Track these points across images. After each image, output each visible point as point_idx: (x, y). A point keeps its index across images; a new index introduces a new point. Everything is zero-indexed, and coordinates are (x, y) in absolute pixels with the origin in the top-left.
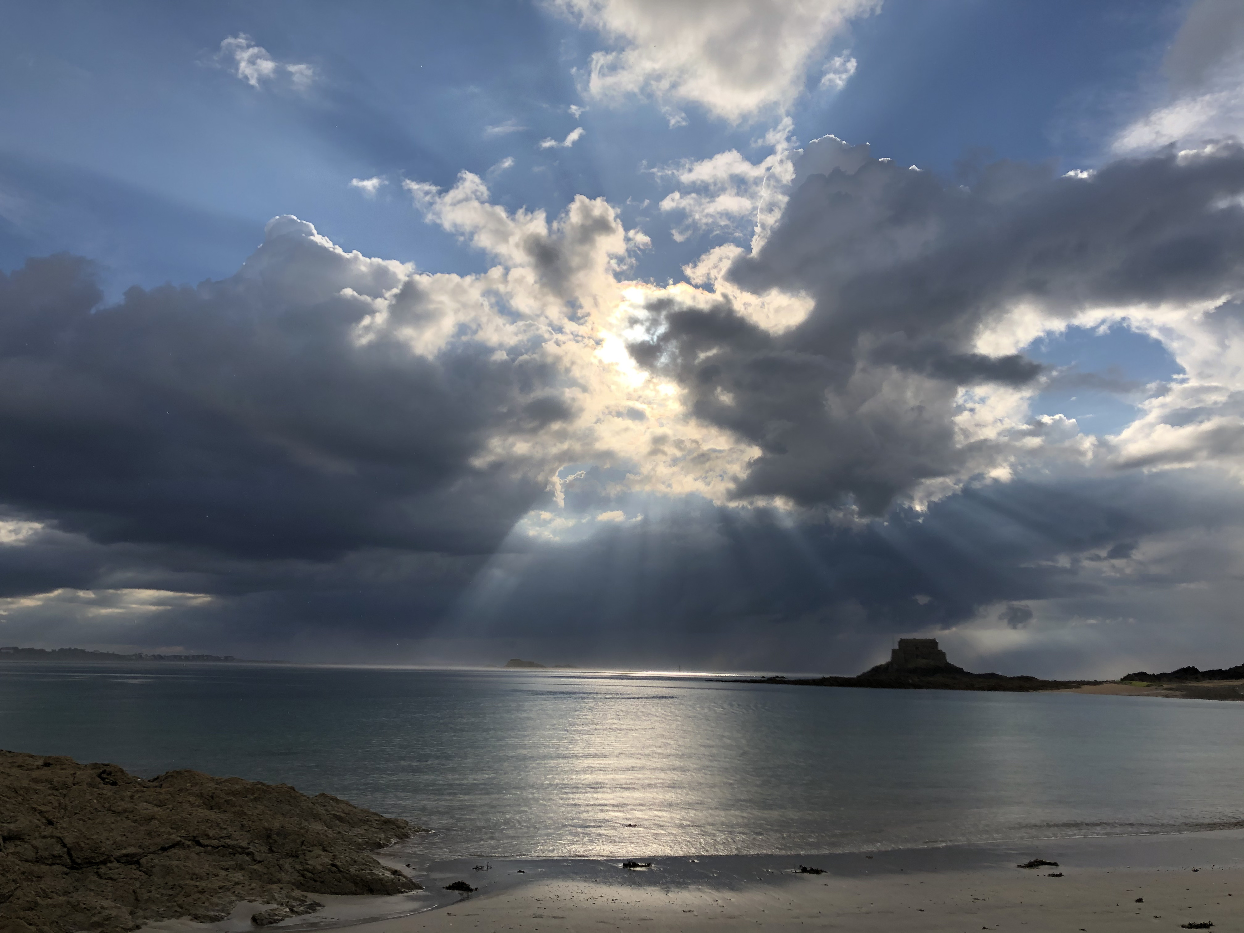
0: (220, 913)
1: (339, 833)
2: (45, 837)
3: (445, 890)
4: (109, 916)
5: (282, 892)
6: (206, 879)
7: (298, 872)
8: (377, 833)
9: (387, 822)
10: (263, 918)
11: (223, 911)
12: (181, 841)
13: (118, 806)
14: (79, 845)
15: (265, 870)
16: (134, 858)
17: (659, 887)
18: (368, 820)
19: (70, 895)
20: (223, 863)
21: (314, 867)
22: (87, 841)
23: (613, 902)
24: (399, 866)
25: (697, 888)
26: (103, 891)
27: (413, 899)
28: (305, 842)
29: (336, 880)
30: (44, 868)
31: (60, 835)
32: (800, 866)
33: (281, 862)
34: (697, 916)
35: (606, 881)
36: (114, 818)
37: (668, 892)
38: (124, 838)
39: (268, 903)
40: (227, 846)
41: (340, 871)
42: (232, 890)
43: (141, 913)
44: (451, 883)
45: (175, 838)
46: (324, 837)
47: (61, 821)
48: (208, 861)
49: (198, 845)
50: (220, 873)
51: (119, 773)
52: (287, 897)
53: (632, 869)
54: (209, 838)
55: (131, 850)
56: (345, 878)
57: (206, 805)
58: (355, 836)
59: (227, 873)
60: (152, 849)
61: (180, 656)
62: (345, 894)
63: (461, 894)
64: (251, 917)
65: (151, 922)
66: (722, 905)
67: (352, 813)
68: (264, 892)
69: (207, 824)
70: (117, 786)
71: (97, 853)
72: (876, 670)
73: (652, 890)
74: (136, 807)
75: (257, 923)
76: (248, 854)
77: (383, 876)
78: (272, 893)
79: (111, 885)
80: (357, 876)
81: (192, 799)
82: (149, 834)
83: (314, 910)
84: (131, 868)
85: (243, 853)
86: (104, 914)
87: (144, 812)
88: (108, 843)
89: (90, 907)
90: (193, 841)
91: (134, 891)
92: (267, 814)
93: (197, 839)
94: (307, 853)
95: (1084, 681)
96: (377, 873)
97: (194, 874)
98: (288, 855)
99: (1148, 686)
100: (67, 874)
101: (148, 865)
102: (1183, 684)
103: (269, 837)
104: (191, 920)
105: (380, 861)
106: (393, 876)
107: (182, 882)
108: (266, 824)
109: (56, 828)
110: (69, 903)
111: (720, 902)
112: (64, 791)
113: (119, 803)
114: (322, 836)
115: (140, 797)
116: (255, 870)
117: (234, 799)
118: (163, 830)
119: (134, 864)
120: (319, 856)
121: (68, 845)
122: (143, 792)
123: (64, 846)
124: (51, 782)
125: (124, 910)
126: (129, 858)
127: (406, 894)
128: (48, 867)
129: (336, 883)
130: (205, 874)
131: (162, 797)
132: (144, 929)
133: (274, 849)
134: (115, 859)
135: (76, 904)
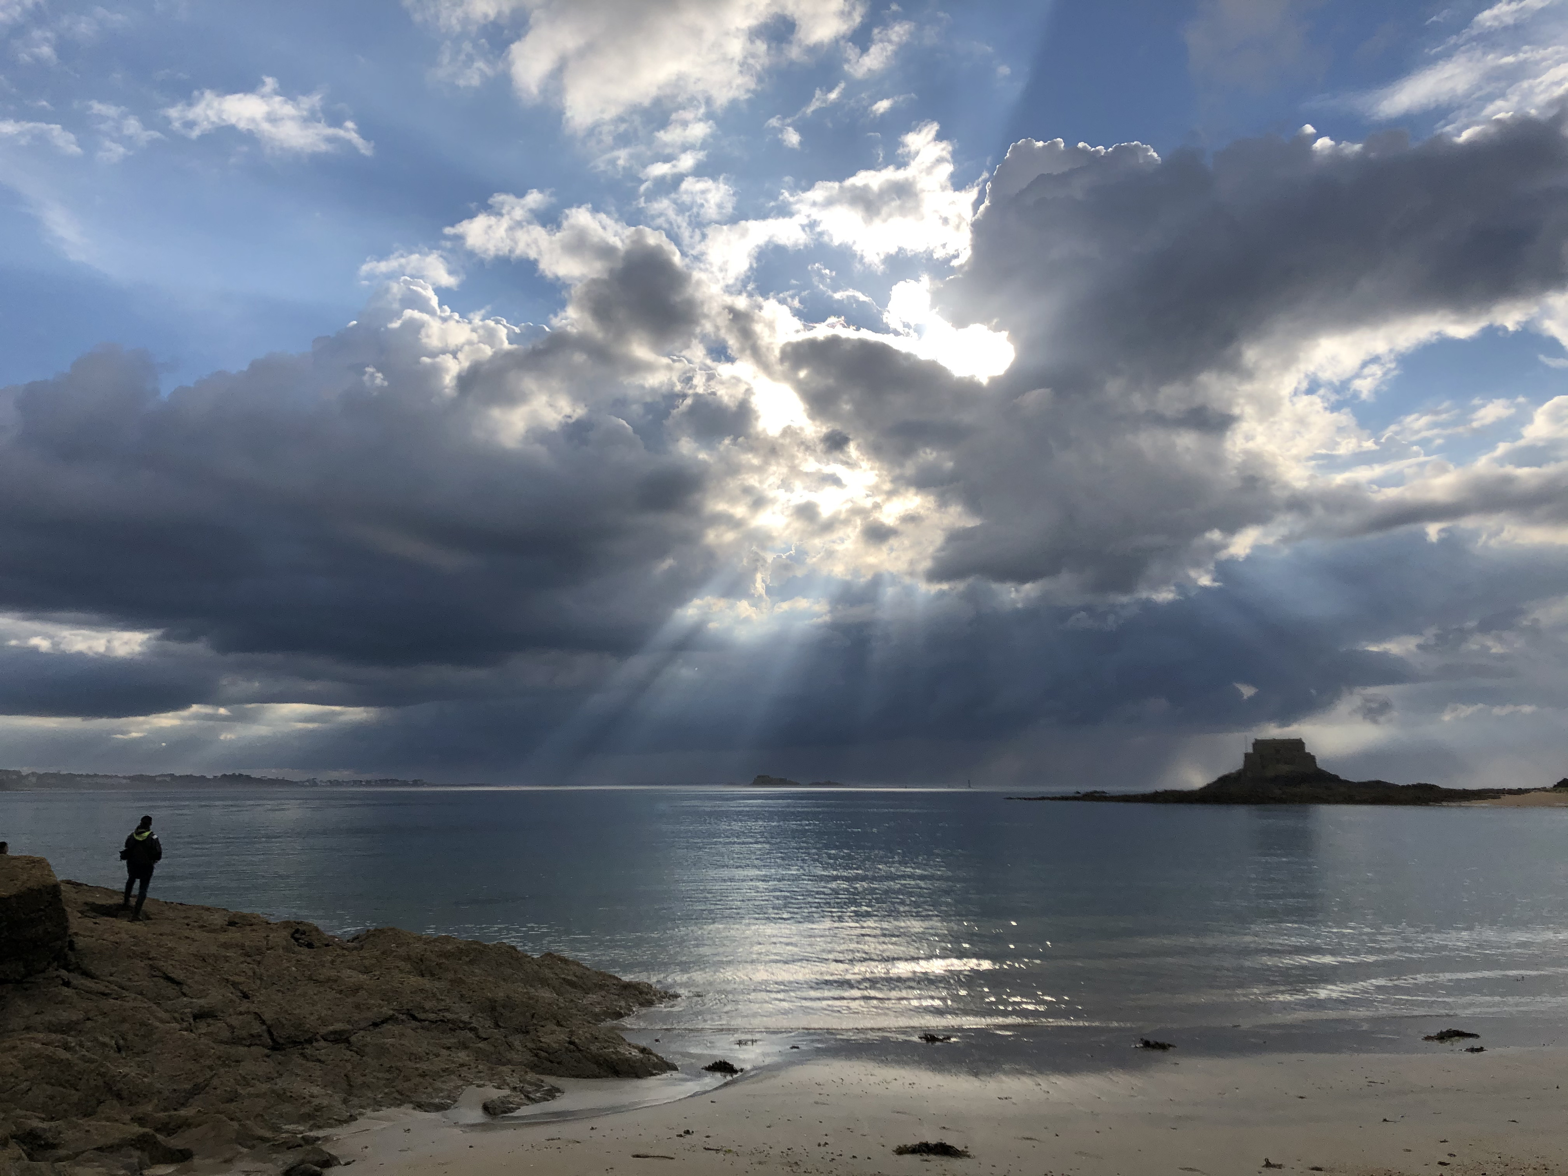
0: (445, 1100)
1: (572, 1000)
2: (241, 1013)
3: (704, 1072)
4: (320, 1105)
5: (515, 1075)
6: (426, 1059)
7: (531, 1051)
8: (616, 1000)
9: (627, 986)
10: (495, 1106)
11: (449, 1097)
12: (394, 1015)
13: (319, 974)
14: (280, 1022)
15: (492, 1049)
16: (342, 1035)
17: (967, 1066)
18: (604, 985)
19: (273, 1082)
20: (444, 1041)
21: (549, 1045)
22: (288, 1017)
23: (911, 1086)
24: (647, 1043)
25: (1015, 1069)
26: (311, 1076)
27: (667, 1082)
28: (535, 1015)
29: (575, 1061)
30: (242, 1050)
31: (257, 1010)
33: (510, 1039)
34: (1017, 1104)
35: (899, 1059)
36: (318, 989)
37: (978, 1073)
38: (330, 1012)
39: (499, 1088)
40: (446, 1020)
41: (579, 1050)
42: (457, 1073)
43: (355, 1101)
44: (710, 1062)
45: (387, 1011)
46: (556, 1007)
47: (258, 994)
48: (426, 1038)
49: (414, 1020)
50: (442, 1053)
51: (314, 933)
52: (520, 1081)
53: (931, 1043)
54: (425, 1011)
55: (338, 1026)
56: (586, 1058)
57: (417, 971)
58: (590, 1004)
59: (450, 1053)
60: (363, 1024)
62: (588, 1077)
63: (725, 1077)
64: (482, 1105)
65: (369, 1112)
66: (1046, 1090)
67: (584, 976)
68: (493, 1075)
69: (422, 995)
70: (315, 949)
71: (301, 1031)
72: (1225, 780)
73: (959, 1073)
74: (339, 974)
75: (489, 1112)
76: (471, 1029)
77: (629, 1056)
78: (502, 1076)
79: (320, 1068)
80: (601, 1056)
81: (401, 964)
82: (357, 1006)
83: (554, 1097)
84: (341, 1048)
85: (465, 1029)
86: (314, 1104)
87: (349, 980)
88: (312, 1018)
89: (299, 1096)
90: (407, 1014)
91: (346, 1075)
92: (488, 980)
93: (411, 1012)
94: (539, 1028)
95: (1504, 789)
96: (622, 1051)
97: (412, 1054)
98: (517, 1031)
100: (268, 1056)
101: (359, 1044)
103: (493, 1009)
104: (414, 1109)
105: (623, 1035)
106: (641, 1056)
107: (399, 1064)
108: (489, 994)
109: (253, 1002)
110: (273, 1091)
111: (1044, 1086)
112: (258, 958)
113: (320, 971)
114: (553, 1006)
115: (342, 962)
116: (481, 1049)
117: (447, 963)
118: (373, 1002)
119: (342, 1042)
120: (553, 1032)
121: (268, 1022)
122: (344, 956)
123: (263, 1022)
124: (242, 947)
125: (336, 1098)
126: (337, 1036)
127: (658, 1077)
128: (246, 1048)
129: (575, 1064)
130: (425, 1054)
131: (367, 963)
132: (361, 1121)
133: (500, 1024)
134: (322, 1037)
135: (281, 1092)
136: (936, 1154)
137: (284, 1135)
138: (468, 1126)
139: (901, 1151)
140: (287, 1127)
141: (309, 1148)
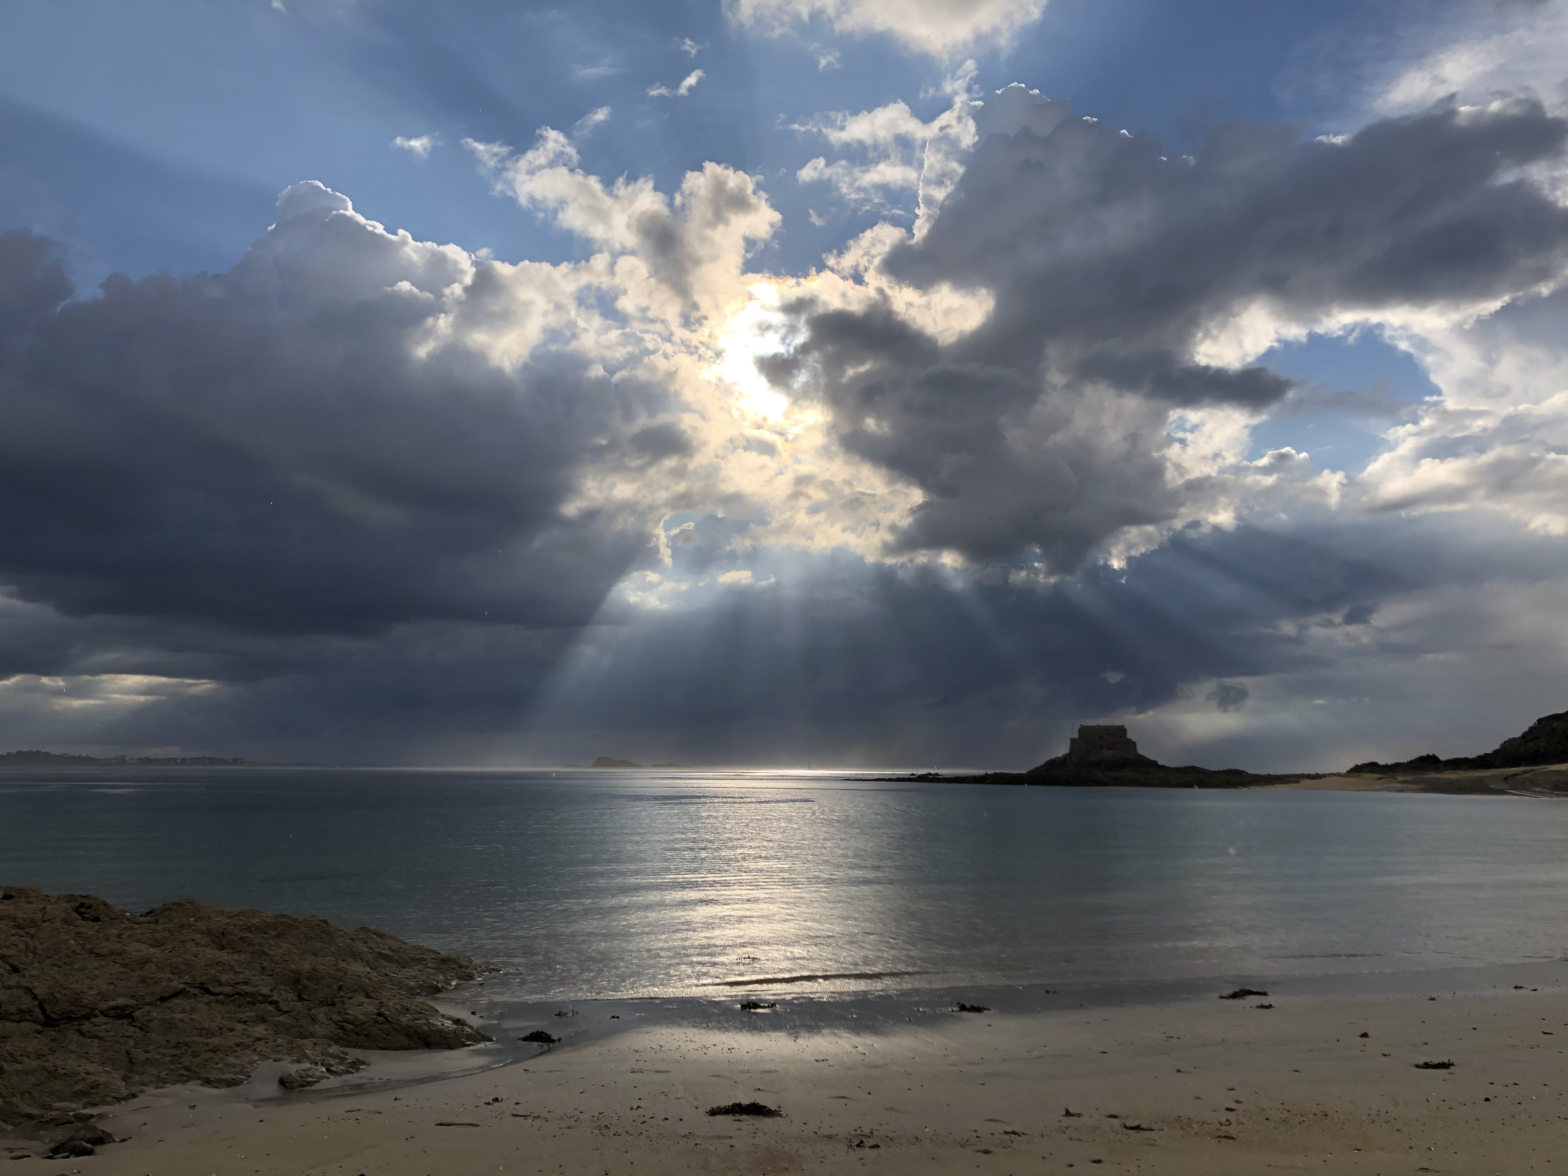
0: (238, 1076)
1: (386, 975)
2: (9, 988)
3: (520, 1042)
4: (96, 1083)
5: (316, 1048)
6: (219, 1034)
7: (336, 1024)
8: (433, 974)
9: (444, 961)
10: (293, 1080)
11: (242, 1073)
12: (185, 989)
13: (102, 947)
14: (54, 997)
15: (294, 1023)
16: (125, 1011)
17: (786, 1031)
18: (422, 959)
19: (44, 1059)
20: (241, 1015)
21: (356, 1018)
22: (64, 992)
23: (729, 1051)
24: (463, 1014)
25: (832, 1033)
26: (87, 1053)
27: (479, 1053)
28: (343, 987)
29: (384, 1032)
30: (10, 1026)
31: (28, 985)
32: (958, 1004)
33: (313, 1011)
34: (832, 1066)
35: (720, 1026)
36: (98, 962)
37: (796, 1037)
38: (112, 987)
39: (299, 1062)
40: (244, 993)
41: (389, 1022)
42: (253, 1047)
43: (137, 1078)
44: (527, 1033)
45: (178, 985)
46: (367, 981)
47: (29, 968)
48: (220, 1012)
49: (207, 993)
50: (238, 1028)
51: (102, 907)
52: (322, 1054)
53: (752, 1010)
54: (221, 984)
55: (121, 1001)
56: (395, 1029)
57: (216, 944)
58: (406, 978)
59: (247, 1027)
60: (149, 999)
61: (175, 759)
62: (396, 1049)
63: (541, 1046)
64: (278, 1078)
65: (151, 1090)
66: (863, 1052)
67: (401, 950)
68: (293, 1048)
69: (219, 968)
70: (100, 923)
71: (78, 1006)
72: (1052, 764)
73: (778, 1037)
74: (125, 948)
75: (286, 1087)
76: (271, 1003)
77: (442, 1027)
78: (303, 1049)
79: (98, 1045)
80: (411, 1027)
81: (197, 937)
82: (144, 980)
83: (358, 1070)
84: (123, 1024)
85: (265, 1003)
86: (89, 1081)
87: (137, 953)
88: (91, 993)
89: (72, 1073)
90: (200, 988)
91: (127, 1052)
92: (295, 953)
93: (205, 986)
94: (347, 1000)
95: (1304, 774)
96: (435, 1022)
97: (204, 1029)
98: (322, 1003)
99: (1379, 779)
100: (39, 1032)
101: (143, 1020)
102: (1421, 776)
103: (297, 981)
104: (202, 1085)
105: (437, 1007)
106: (455, 1027)
107: (187, 1039)
108: (293, 966)
109: (24, 976)
110: (44, 1068)
111: (860, 1049)
112: (33, 931)
113: (103, 945)
114: (364, 979)
115: (130, 936)
116: (281, 1022)
117: (251, 936)
118: (161, 975)
119: (125, 1018)
120: (361, 1004)
121: (40, 997)
122: (134, 929)
123: (35, 997)
124: (14, 919)
125: (115, 1075)
126: (119, 1011)
127: (471, 1048)
128: (15, 1024)
129: (384, 1036)
130: (217, 1029)
131: (158, 936)
132: (142, 1098)
133: (304, 996)
134: (102, 1012)
135: (53, 1069)
136: (748, 1113)
137: (54, 1113)
138: (261, 1100)
139: (714, 1112)
140: (58, 1104)
141: (80, 1125)
